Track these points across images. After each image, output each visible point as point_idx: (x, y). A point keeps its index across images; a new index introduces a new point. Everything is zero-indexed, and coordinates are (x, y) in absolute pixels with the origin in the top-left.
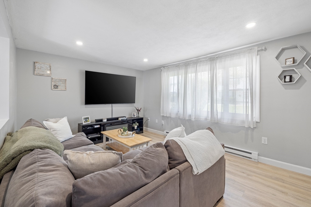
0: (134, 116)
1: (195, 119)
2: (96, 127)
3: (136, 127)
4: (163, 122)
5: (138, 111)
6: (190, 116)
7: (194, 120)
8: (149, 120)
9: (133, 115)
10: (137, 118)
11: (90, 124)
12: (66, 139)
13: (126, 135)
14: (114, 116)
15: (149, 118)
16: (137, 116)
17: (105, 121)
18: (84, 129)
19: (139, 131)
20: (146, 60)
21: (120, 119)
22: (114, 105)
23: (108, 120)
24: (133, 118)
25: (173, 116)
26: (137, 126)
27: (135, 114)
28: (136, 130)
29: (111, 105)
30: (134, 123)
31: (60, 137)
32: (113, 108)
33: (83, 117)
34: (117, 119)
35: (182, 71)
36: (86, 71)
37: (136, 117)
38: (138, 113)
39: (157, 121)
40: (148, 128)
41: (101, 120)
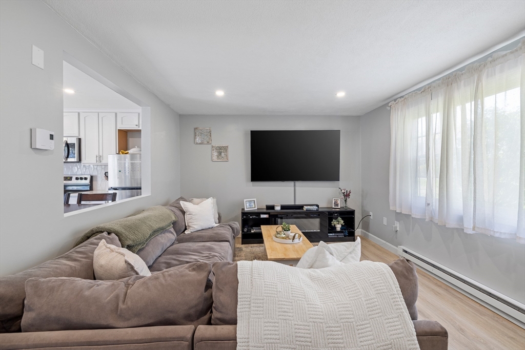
0: (337, 205)
1: (474, 229)
2: (262, 216)
3: (339, 227)
4: (397, 225)
5: (347, 195)
6: (461, 219)
7: (470, 232)
8: (371, 217)
9: (335, 203)
10: (342, 210)
11: (256, 211)
12: (204, 228)
13: (283, 238)
14: (298, 203)
15: (371, 213)
16: (343, 205)
17: (278, 208)
18: (245, 217)
19: (345, 236)
20: (341, 94)
21: (305, 208)
22: (299, 184)
23: (283, 207)
24: (333, 210)
25: (416, 214)
26: (342, 225)
27: (339, 202)
28: (338, 232)
29: (292, 183)
30: (336, 218)
31: (195, 223)
32: (297, 188)
33: (245, 200)
34: (301, 207)
35: (438, 102)
36: (252, 132)
37: (339, 207)
38: (346, 201)
39: (385, 223)
40: (370, 234)
41: (272, 207)
